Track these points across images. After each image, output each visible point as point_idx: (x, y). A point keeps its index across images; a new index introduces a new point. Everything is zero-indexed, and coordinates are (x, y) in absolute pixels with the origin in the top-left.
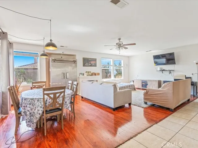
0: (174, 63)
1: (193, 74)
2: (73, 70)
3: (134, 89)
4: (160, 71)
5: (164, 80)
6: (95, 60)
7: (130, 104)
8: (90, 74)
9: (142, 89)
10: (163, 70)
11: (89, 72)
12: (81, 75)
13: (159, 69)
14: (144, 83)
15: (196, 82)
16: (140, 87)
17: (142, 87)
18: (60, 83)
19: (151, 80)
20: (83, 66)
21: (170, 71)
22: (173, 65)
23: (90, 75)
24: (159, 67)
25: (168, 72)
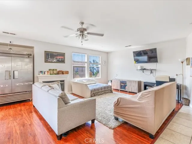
0: (156, 61)
1: (177, 75)
4: (141, 70)
5: (145, 81)
6: (63, 55)
7: (93, 121)
8: (55, 72)
10: (143, 69)
11: (54, 69)
12: (40, 74)
13: (139, 68)
14: (123, 83)
15: (181, 85)
16: (119, 88)
19: (130, 81)
20: (45, 62)
21: (152, 71)
23: (56, 74)
24: (139, 66)
25: (150, 72)
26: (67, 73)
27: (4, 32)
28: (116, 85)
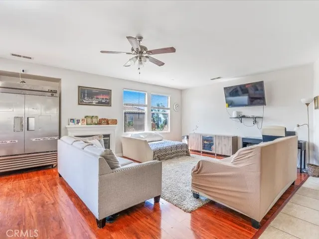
0: (263, 103)
1: (298, 126)
2: (48, 112)
3: (187, 152)
4: (237, 118)
5: (244, 137)
6: (108, 93)
7: (157, 199)
8: (95, 121)
9: (203, 152)
10: (241, 117)
11: (93, 117)
12: (71, 123)
13: (234, 115)
15: (305, 143)
16: (200, 149)
17: (203, 149)
18: (8, 142)
19: (219, 136)
20: (79, 104)
21: (255, 119)
22: (261, 107)
24: (234, 111)
25: (252, 121)
26: (115, 122)
27: (13, 55)
28: (195, 144)
